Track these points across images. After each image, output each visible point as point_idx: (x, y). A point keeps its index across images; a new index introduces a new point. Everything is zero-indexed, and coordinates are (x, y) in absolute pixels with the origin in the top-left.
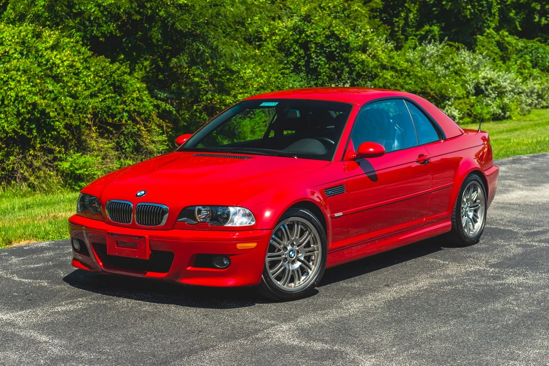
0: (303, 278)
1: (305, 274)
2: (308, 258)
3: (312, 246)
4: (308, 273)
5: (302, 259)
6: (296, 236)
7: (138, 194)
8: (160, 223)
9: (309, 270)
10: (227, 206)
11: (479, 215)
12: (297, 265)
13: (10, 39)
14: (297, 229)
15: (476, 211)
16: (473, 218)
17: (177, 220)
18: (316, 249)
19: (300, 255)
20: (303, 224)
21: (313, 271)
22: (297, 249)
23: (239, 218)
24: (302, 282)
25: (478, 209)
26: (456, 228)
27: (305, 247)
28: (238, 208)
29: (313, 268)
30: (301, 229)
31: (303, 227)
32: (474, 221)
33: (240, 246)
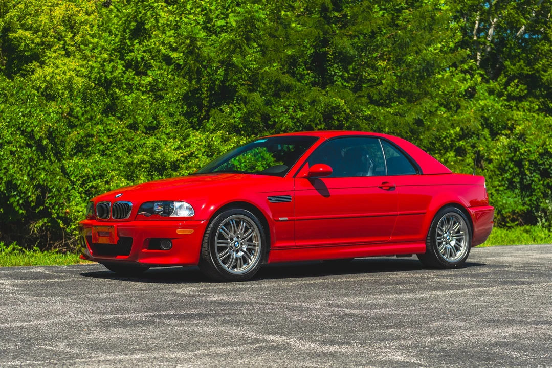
0: (244, 266)
1: (247, 263)
2: (250, 251)
3: (254, 242)
4: (249, 264)
5: (245, 250)
6: (241, 230)
7: (116, 196)
8: (126, 216)
9: (250, 261)
10: (173, 201)
11: (462, 244)
12: (241, 254)
13: (197, 142)
14: (243, 225)
15: (459, 241)
16: (454, 246)
17: (138, 213)
18: (257, 244)
19: (243, 246)
20: (248, 223)
21: (253, 261)
22: (242, 241)
23: (183, 210)
24: (243, 269)
25: (463, 238)
26: (431, 251)
27: (248, 241)
28: (182, 203)
29: (253, 260)
30: (246, 226)
31: (248, 226)
32: (457, 249)
33: (180, 232)
